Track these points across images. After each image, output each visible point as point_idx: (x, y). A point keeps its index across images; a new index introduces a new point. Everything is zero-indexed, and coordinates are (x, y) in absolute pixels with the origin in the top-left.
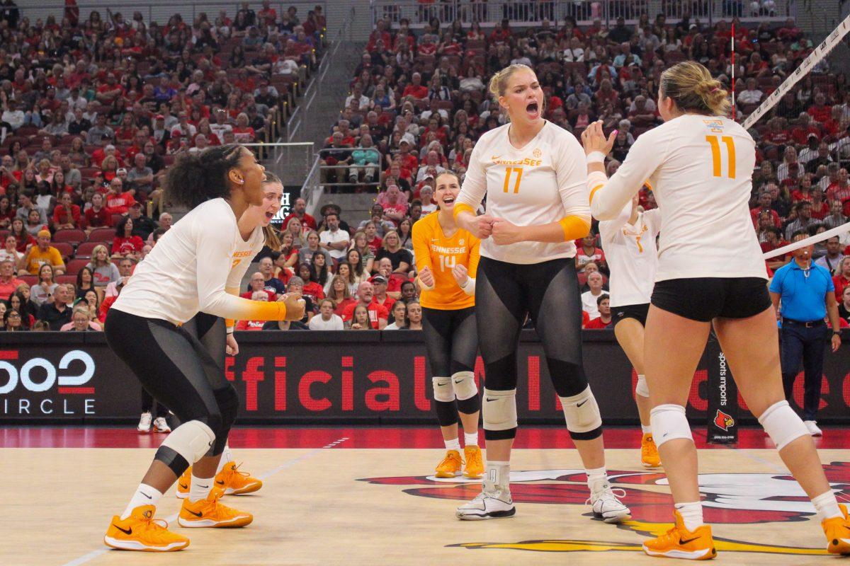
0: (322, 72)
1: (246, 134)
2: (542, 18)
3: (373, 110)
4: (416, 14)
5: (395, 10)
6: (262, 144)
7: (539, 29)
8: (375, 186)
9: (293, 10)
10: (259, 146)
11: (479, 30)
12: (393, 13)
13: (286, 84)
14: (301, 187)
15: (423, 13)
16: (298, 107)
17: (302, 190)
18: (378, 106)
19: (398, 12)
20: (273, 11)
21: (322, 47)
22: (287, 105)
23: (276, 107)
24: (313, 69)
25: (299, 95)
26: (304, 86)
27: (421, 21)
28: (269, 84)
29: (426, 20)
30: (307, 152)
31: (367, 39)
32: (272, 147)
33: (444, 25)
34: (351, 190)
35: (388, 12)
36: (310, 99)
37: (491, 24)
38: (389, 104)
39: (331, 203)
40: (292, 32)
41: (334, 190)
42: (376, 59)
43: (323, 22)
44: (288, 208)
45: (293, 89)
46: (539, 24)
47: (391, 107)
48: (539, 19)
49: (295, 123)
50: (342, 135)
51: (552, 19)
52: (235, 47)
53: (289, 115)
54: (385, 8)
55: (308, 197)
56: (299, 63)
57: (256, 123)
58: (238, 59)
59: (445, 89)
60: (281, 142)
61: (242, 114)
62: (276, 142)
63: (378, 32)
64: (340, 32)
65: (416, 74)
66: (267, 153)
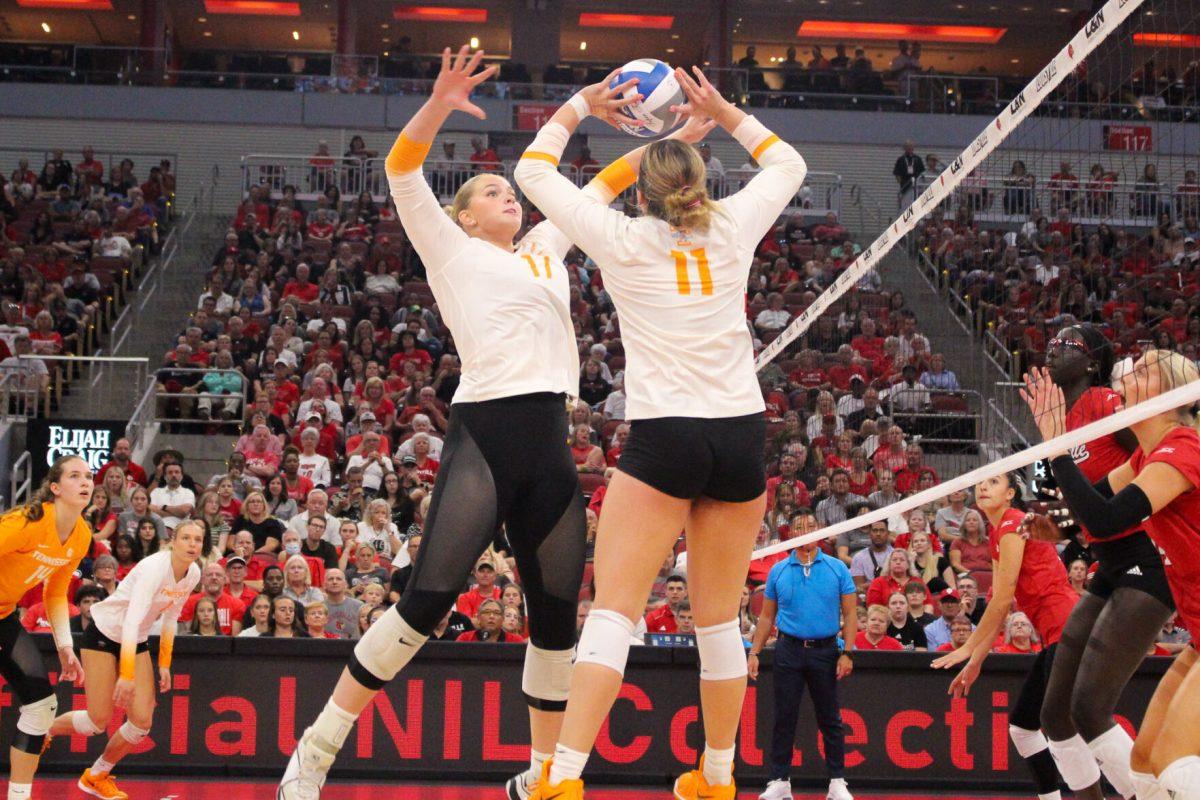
0: (167, 255)
1: (49, 342)
3: (238, 314)
4: (308, 180)
5: (277, 172)
6: (72, 357)
8: (236, 425)
9: (127, 165)
10: (67, 361)
12: (274, 176)
13: (113, 272)
14: (126, 423)
15: (317, 179)
16: (128, 307)
17: (128, 427)
18: (246, 309)
19: (281, 175)
20: (99, 166)
21: (168, 220)
22: (112, 302)
23: (96, 304)
24: (154, 251)
25: (131, 287)
26: (139, 275)
27: (313, 190)
28: (87, 270)
29: (321, 188)
30: (138, 372)
31: (233, 211)
32: (87, 363)
33: (346, 198)
34: (202, 429)
35: (266, 176)
36: (147, 294)
38: (261, 307)
39: (170, 448)
40: (125, 195)
41: (175, 429)
42: (246, 240)
43: (171, 183)
44: (106, 453)
45: (122, 279)
49: (123, 328)
50: (191, 349)
52: (39, 215)
53: (114, 317)
54: (263, 169)
55: (136, 438)
56: (133, 243)
57: (64, 327)
58: (43, 232)
59: (344, 290)
60: (101, 355)
61: (45, 313)
62: (93, 355)
63: (251, 203)
64: (195, 200)
65: (303, 265)
66: (79, 371)
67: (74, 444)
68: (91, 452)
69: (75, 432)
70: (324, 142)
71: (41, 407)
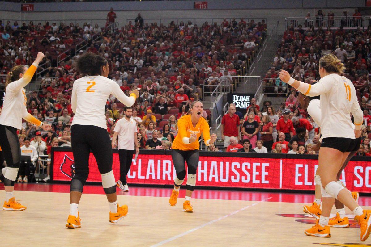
0: (265, 47)
1: (233, 72)
2: (357, 26)
3: (285, 63)
4: (304, 24)
5: (296, 22)
6: (239, 76)
7: (356, 31)
8: (285, 94)
9: (253, 21)
10: (238, 77)
11: (330, 30)
12: (295, 23)
13: (250, 52)
14: (255, 94)
15: (307, 23)
16: (254, 61)
17: (255, 95)
18: (287, 61)
19: (297, 23)
20: (245, 22)
21: (264, 36)
22: (250, 60)
23: (245, 61)
24: (260, 46)
25: (255, 56)
26: (257, 52)
27: (306, 27)
28: (243, 52)
29: (308, 26)
30: (257, 80)
31: (283, 34)
32: (243, 78)
33: (316, 29)
34: (276, 96)
35: (292, 23)
36: (259, 58)
37: (336, 28)
38: (292, 61)
39: (268, 100)
40: (252, 30)
41: (268, 96)
42: (288, 41)
43: (265, 26)
44: (249, 103)
45: (252, 53)
46: (356, 28)
47: (293, 62)
48: (356, 26)
49: (253, 68)
50: (271, 73)
51: (361, 27)
52: (228, 37)
53: (250, 65)
54: (291, 21)
55: (257, 98)
56: (255, 43)
57: (237, 67)
58: (230, 41)
59: (316, 55)
60: (247, 75)
61: (231, 64)
62: (245, 75)
63: (288, 31)
64: (272, 31)
65: (304, 49)
66: (241, 80)
67: (240, 100)
68: (245, 102)
69: (240, 97)
70: (309, 13)
71: (231, 90)
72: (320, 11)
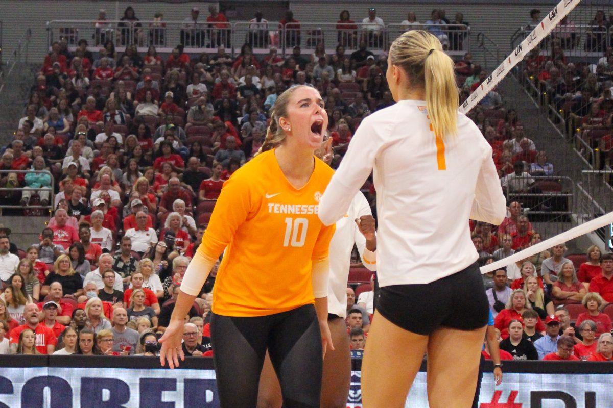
2: (219, 45)
3: (48, 132)
4: (93, 37)
5: (72, 32)
7: (216, 57)
8: (48, 210)
11: (156, 55)
12: (69, 35)
15: (100, 36)
18: (52, 129)
19: (75, 35)
27: (97, 44)
29: (102, 43)
31: (42, 60)
33: (120, 49)
35: (64, 35)
37: (169, 50)
38: (62, 127)
42: (52, 80)
54: (62, 30)
63: (55, 54)
64: (15, 53)
65: (91, 97)
70: (102, 10)
72: (129, 9)
